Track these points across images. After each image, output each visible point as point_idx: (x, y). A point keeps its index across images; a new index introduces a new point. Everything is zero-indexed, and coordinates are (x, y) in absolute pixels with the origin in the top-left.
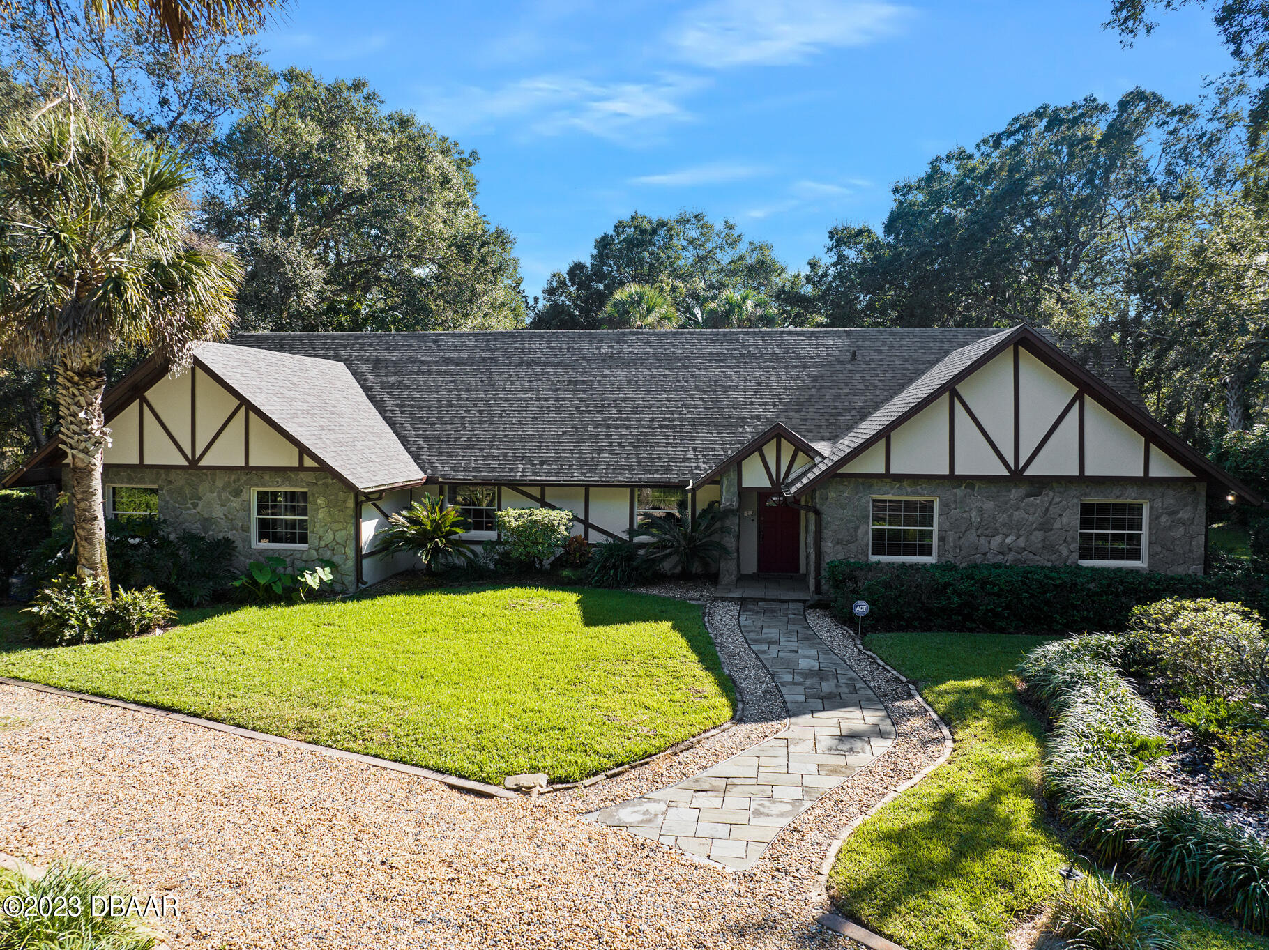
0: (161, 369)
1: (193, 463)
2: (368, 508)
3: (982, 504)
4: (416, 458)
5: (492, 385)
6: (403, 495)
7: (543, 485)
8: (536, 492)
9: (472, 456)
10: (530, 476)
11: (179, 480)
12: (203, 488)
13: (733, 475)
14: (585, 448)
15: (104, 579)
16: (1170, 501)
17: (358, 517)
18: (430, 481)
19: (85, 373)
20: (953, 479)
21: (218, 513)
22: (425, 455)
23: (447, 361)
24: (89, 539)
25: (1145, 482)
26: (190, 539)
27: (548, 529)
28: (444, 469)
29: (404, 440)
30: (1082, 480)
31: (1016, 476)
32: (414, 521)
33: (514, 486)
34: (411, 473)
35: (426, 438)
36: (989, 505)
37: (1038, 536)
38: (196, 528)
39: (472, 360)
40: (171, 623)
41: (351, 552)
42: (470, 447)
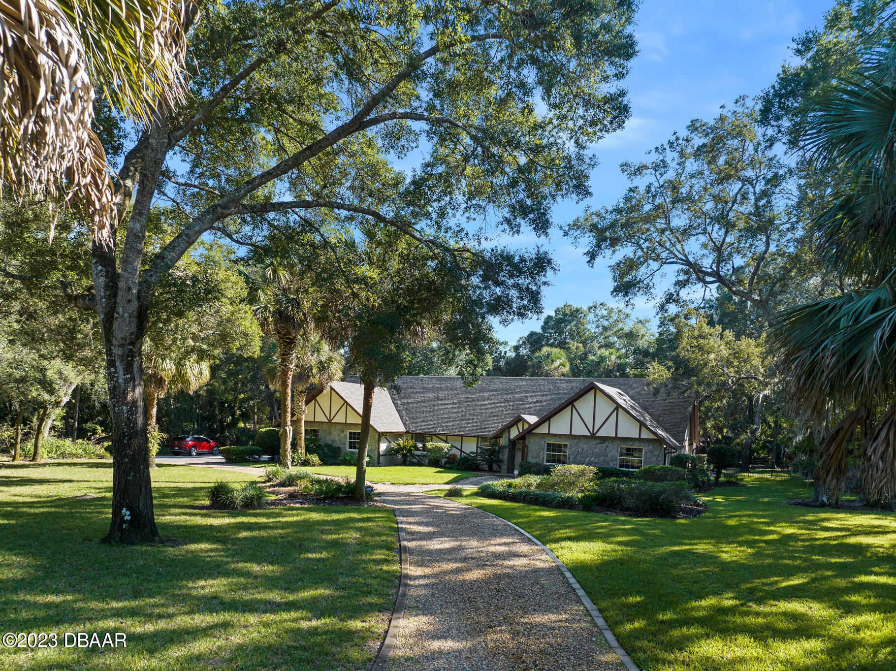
0: (321, 391)
1: (330, 421)
2: (383, 438)
3: (584, 446)
4: (404, 424)
5: (437, 398)
6: (397, 435)
7: (447, 435)
8: (444, 438)
9: (423, 424)
10: (441, 432)
11: (325, 427)
12: (333, 429)
13: (507, 434)
14: (463, 423)
15: (303, 451)
16: (651, 447)
17: (379, 441)
18: (407, 432)
19: (302, 392)
20: (571, 436)
21: (337, 438)
22: (407, 423)
23: (424, 388)
24: (300, 439)
25: (640, 440)
26: (327, 445)
27: (440, 449)
28: (413, 428)
29: (401, 418)
30: (616, 438)
31: (593, 436)
32: (399, 445)
33: (436, 435)
34: (402, 429)
35: (409, 417)
36: (585, 447)
37: (602, 458)
38: (330, 442)
39: (433, 388)
40: (320, 465)
41: (376, 453)
42: (423, 421)
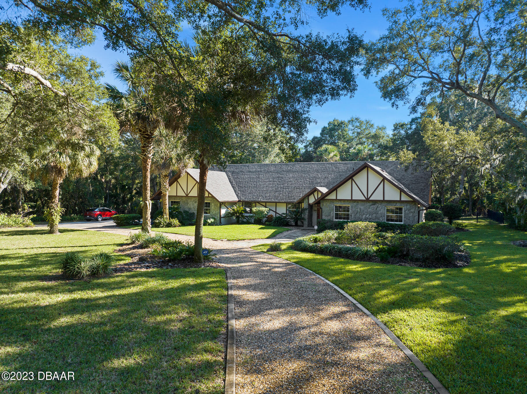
0: (179, 177)
1: (187, 195)
2: (223, 206)
3: (361, 207)
4: (237, 196)
5: (259, 178)
6: (233, 203)
7: (266, 202)
8: (264, 204)
9: (250, 195)
10: (262, 200)
11: (184, 199)
12: (189, 201)
13: (307, 200)
14: (277, 194)
15: (168, 216)
16: (408, 207)
17: (220, 208)
18: (239, 201)
19: (165, 176)
20: (352, 201)
21: (192, 207)
22: (239, 195)
24: (165, 208)
25: (400, 201)
26: (186, 212)
27: (262, 212)
28: (243, 198)
29: (235, 191)
30: (384, 201)
31: (367, 200)
32: (234, 210)
33: (259, 202)
34: (236, 199)
35: (240, 191)
37: (374, 215)
38: (187, 210)
40: (180, 226)
41: (219, 216)
42: (250, 193)
